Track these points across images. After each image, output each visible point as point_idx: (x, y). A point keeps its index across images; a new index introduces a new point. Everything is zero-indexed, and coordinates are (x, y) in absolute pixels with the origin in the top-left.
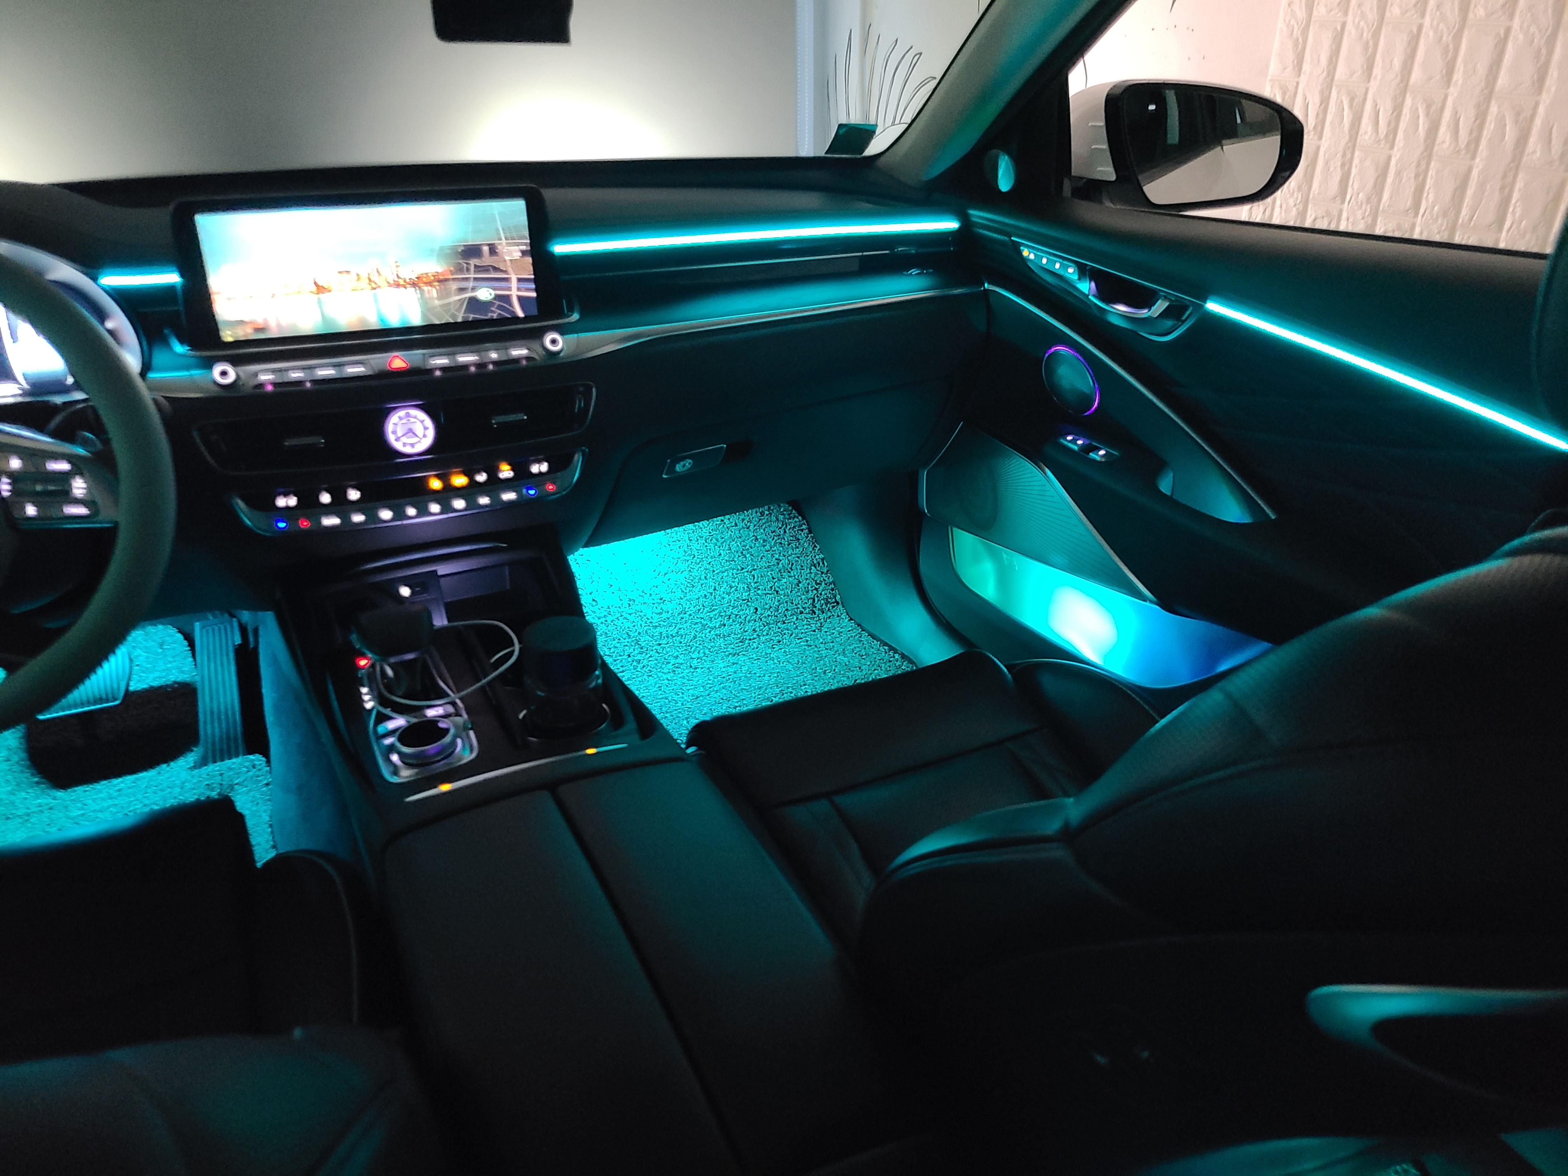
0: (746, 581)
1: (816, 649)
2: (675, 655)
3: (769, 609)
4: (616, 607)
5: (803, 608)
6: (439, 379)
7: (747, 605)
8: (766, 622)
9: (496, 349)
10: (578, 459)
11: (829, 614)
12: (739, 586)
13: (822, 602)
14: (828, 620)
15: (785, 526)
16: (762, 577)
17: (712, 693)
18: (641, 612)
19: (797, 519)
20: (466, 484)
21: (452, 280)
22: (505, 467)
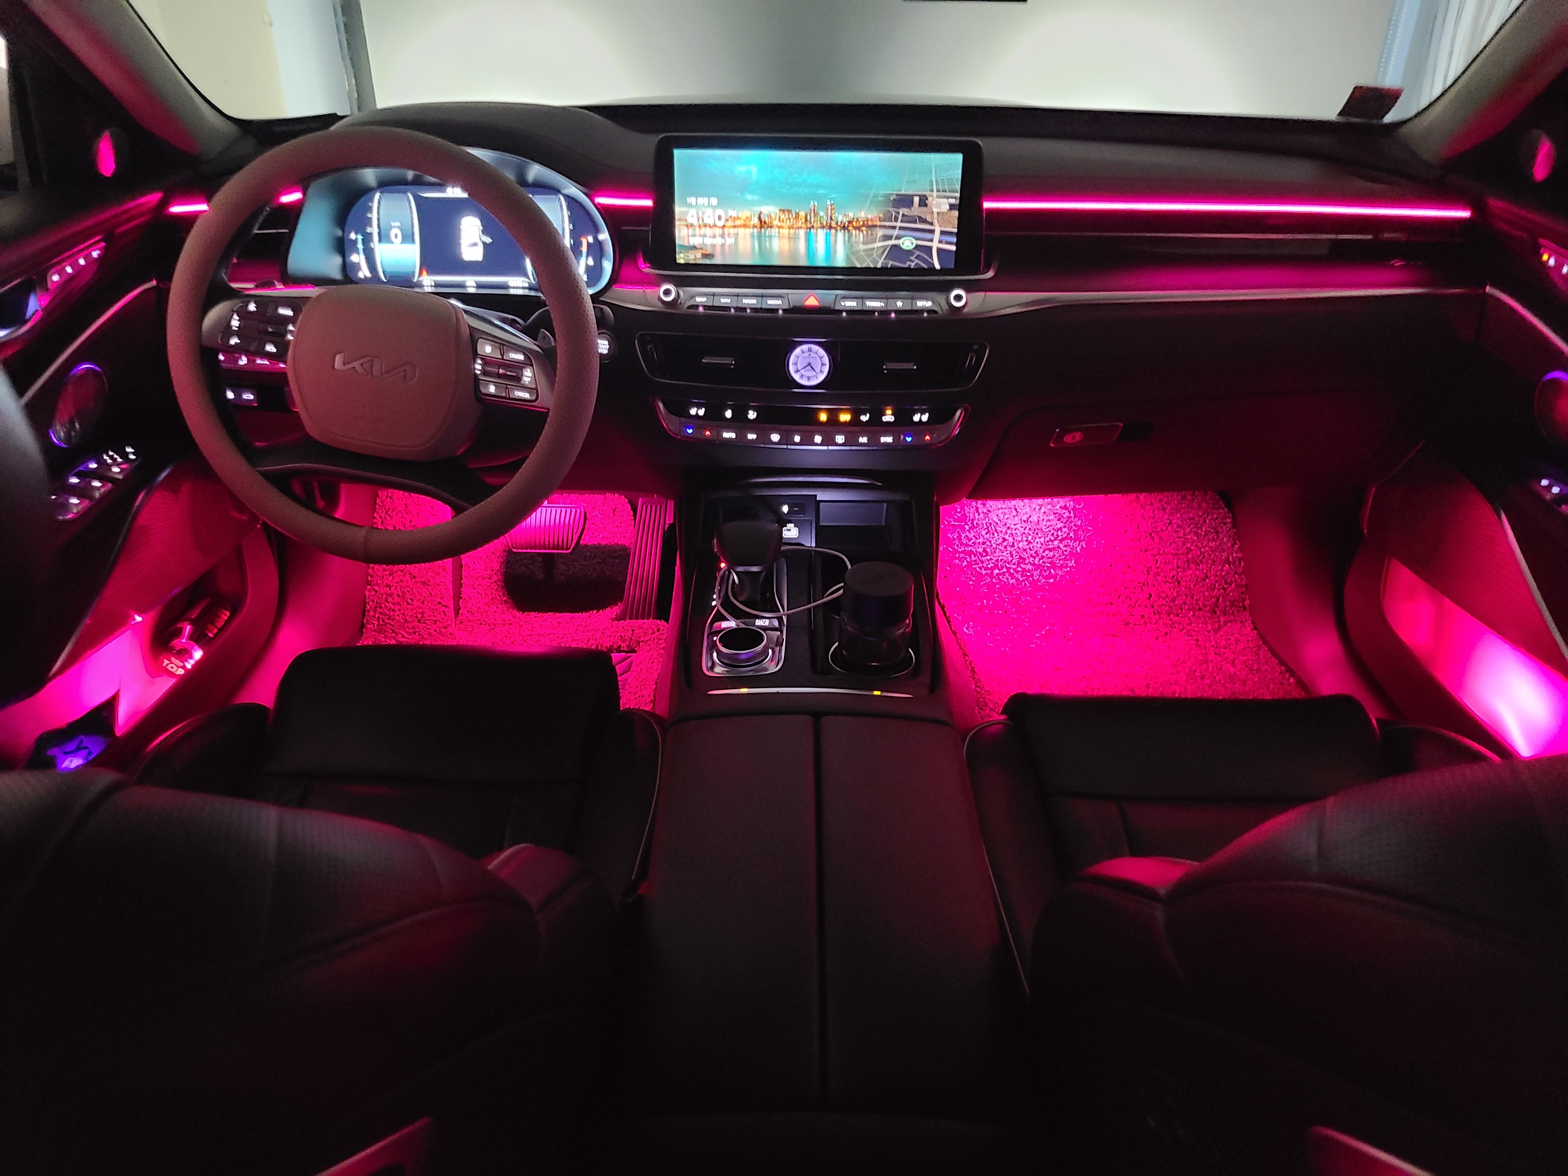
0: (1147, 564)
1: (1204, 651)
3: (1165, 598)
4: (1004, 562)
5: (1203, 605)
6: (843, 321)
7: (1142, 589)
8: (1158, 610)
9: (903, 298)
10: (959, 414)
11: (1231, 618)
12: (1138, 567)
13: (1228, 603)
14: (1229, 624)
15: (1206, 516)
16: (1166, 562)
18: (1029, 572)
19: (1222, 511)
20: (850, 421)
21: (880, 226)
22: (889, 412)
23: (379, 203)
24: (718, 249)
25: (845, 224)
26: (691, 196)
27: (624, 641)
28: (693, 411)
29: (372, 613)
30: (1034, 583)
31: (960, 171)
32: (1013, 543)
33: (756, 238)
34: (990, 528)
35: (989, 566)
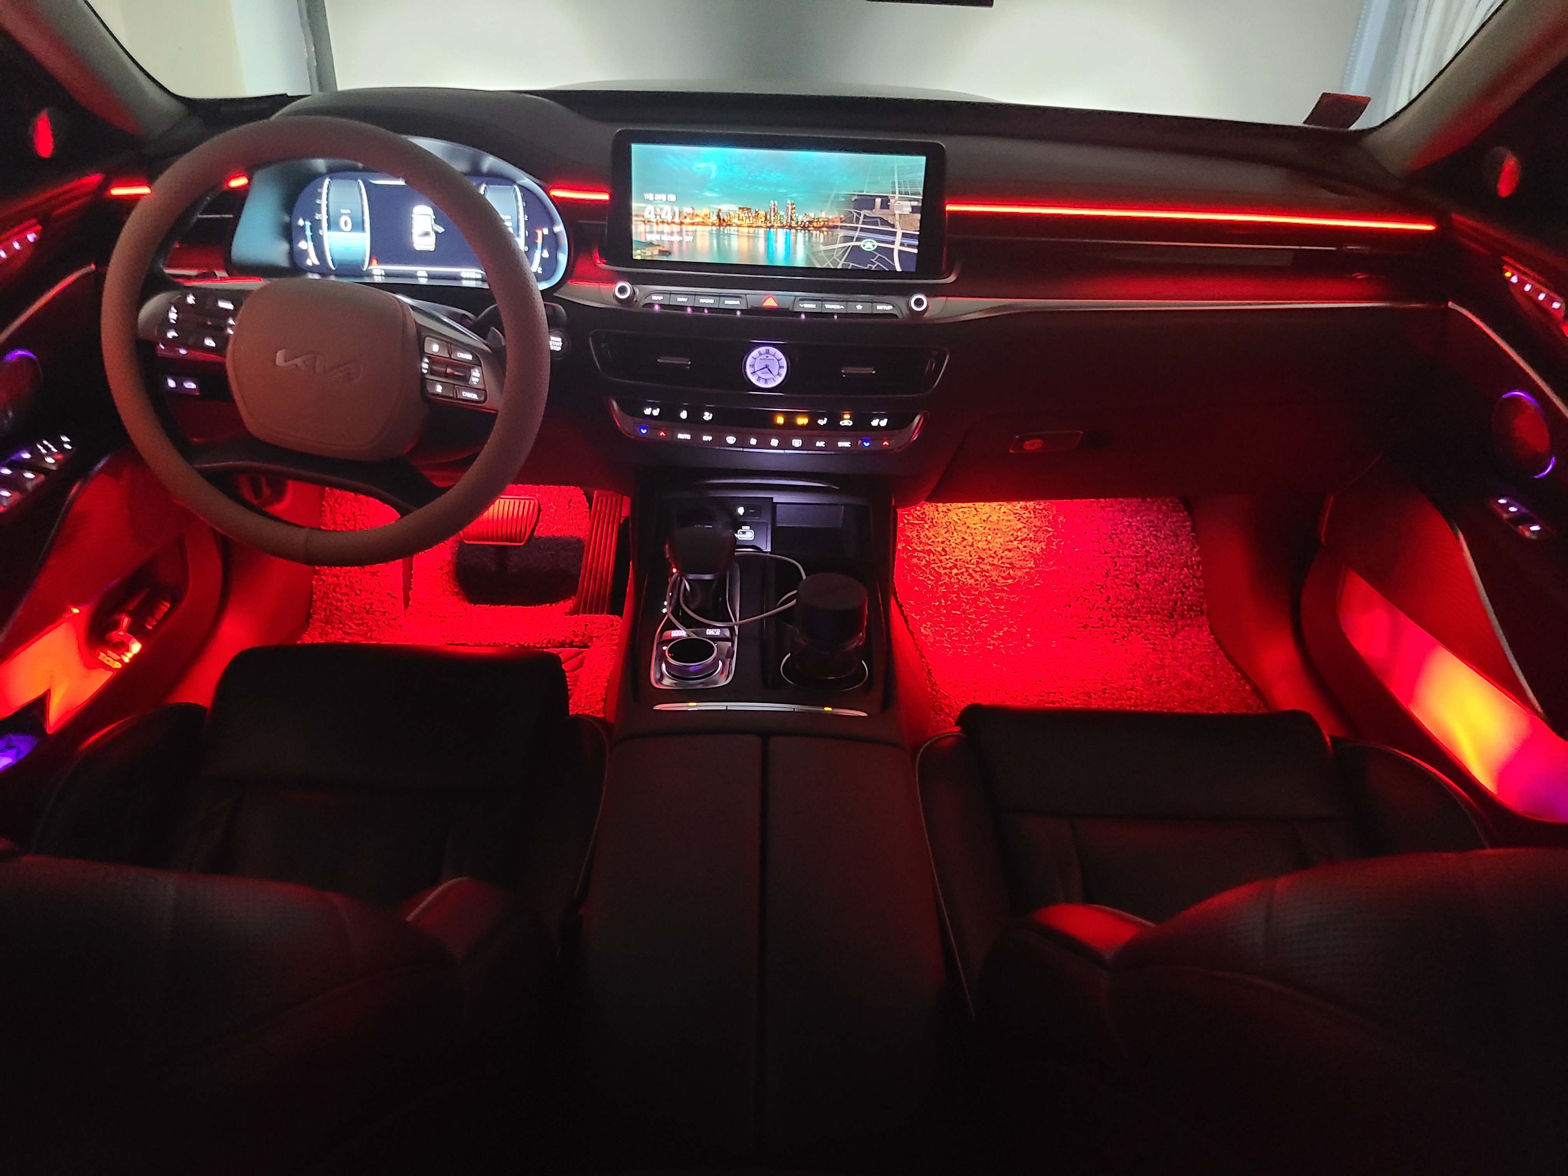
0: (1105, 566)
1: (1161, 656)
3: (1123, 601)
4: (964, 562)
5: (1161, 609)
6: (802, 323)
7: (1100, 592)
8: (1116, 613)
9: (863, 302)
10: (918, 420)
11: (1189, 622)
12: (1097, 570)
13: (1185, 607)
15: (1165, 519)
16: (1125, 566)
18: (988, 572)
19: (1182, 515)
20: (807, 424)
21: (842, 227)
22: (847, 416)
23: (328, 189)
24: (676, 246)
25: (805, 223)
26: (648, 192)
27: (577, 636)
28: (648, 411)
29: (319, 603)
30: (992, 585)
31: (923, 174)
32: (972, 544)
33: (714, 235)
34: (949, 527)
35: (948, 566)
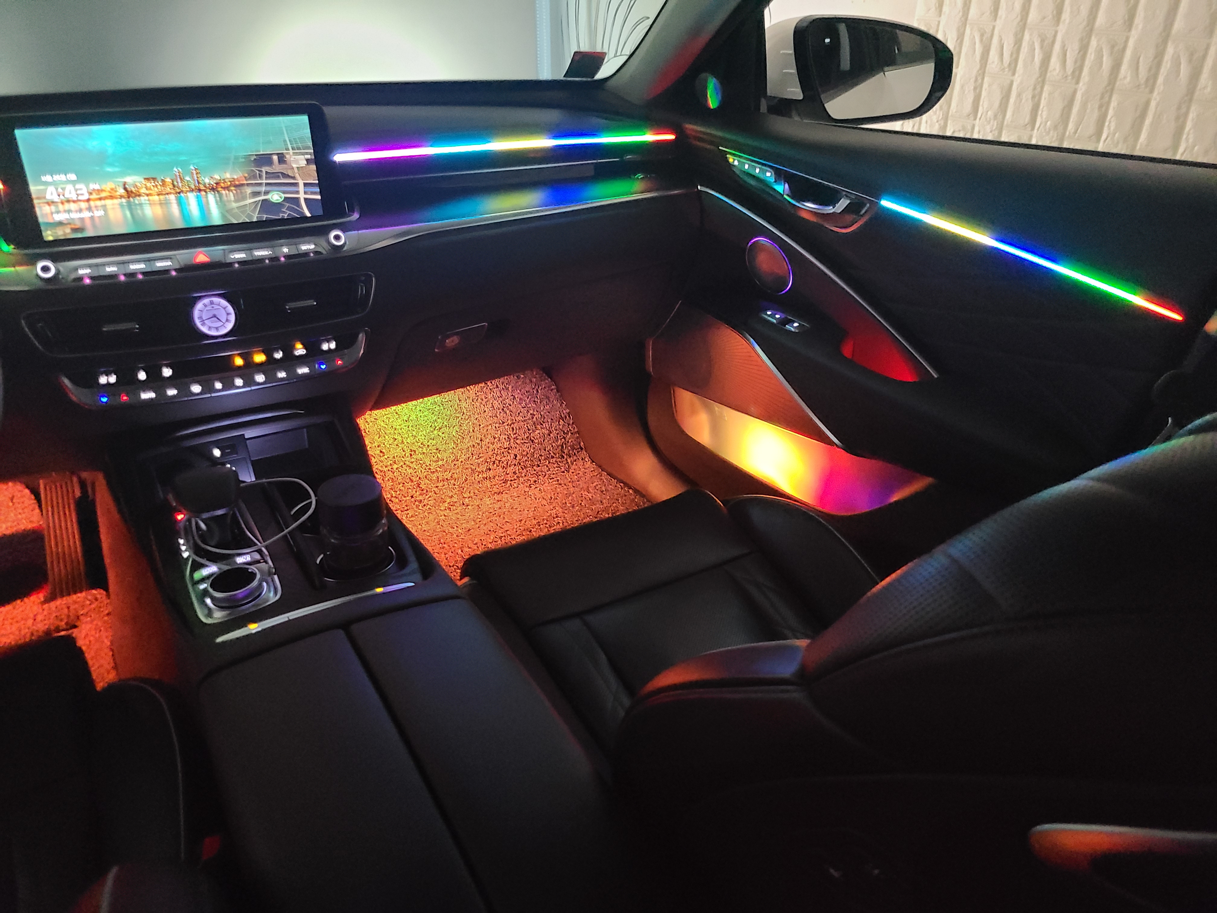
0: (507, 433)
2: (450, 495)
3: (527, 455)
5: (554, 454)
6: (237, 271)
7: (508, 453)
8: (524, 466)
9: (287, 245)
10: (362, 337)
11: (575, 458)
12: (501, 436)
13: (569, 448)
14: (575, 463)
15: (537, 387)
16: (519, 429)
17: (482, 526)
18: (421, 460)
19: (547, 381)
20: (265, 361)
21: (248, 185)
22: (299, 346)
24: (88, 222)
25: (212, 185)
26: (45, 174)
28: (103, 380)
30: (428, 469)
31: (308, 131)
32: (402, 441)
33: (126, 207)
